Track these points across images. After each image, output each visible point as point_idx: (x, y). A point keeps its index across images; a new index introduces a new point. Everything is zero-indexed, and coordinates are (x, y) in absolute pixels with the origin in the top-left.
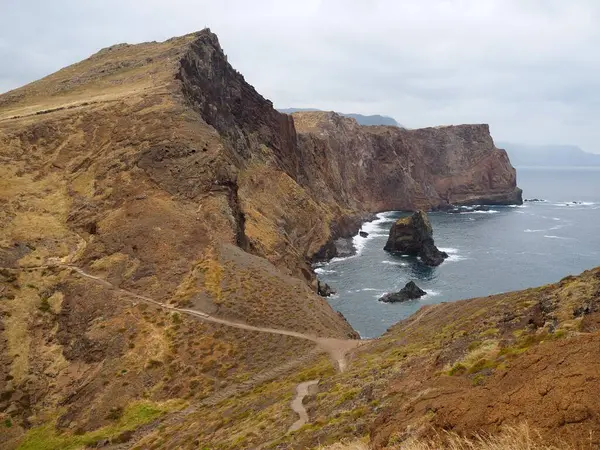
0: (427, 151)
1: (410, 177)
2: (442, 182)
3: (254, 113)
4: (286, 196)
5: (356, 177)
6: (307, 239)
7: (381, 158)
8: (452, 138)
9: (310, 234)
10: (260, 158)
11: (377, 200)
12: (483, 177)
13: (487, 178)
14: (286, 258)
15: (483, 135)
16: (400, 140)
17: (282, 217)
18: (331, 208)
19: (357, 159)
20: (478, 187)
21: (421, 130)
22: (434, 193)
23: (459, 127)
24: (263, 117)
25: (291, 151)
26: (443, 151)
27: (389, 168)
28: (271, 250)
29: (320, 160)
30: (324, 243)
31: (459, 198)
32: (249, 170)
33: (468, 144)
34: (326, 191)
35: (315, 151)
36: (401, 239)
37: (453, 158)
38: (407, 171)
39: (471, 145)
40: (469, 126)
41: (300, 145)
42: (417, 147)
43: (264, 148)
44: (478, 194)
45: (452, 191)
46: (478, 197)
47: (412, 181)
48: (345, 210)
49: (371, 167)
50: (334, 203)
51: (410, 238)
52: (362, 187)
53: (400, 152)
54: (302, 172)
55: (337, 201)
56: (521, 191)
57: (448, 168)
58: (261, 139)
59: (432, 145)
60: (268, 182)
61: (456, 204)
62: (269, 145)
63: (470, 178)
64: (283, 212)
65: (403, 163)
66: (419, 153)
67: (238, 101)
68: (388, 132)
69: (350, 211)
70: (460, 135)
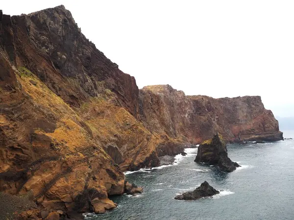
0: (226, 110)
1: (216, 124)
2: (235, 128)
3: (102, 69)
4: (121, 123)
5: (183, 123)
6: (134, 152)
7: (198, 113)
8: (240, 103)
9: (137, 149)
10: (104, 97)
11: (197, 137)
12: (259, 126)
13: (262, 125)
14: (91, 159)
15: (258, 102)
16: (209, 103)
17: (115, 136)
18: (161, 136)
19: (185, 113)
20: (257, 131)
21: (222, 99)
22: (230, 134)
23: (244, 97)
24: (110, 73)
25: (133, 98)
26: (235, 111)
27: (203, 118)
28: (73, 151)
29: (155, 107)
30: (148, 155)
31: (246, 137)
32: (94, 103)
33: (250, 107)
34: (159, 125)
35: (152, 101)
36: (205, 154)
37: (242, 114)
38: (214, 120)
39: (251, 107)
40: (249, 97)
41: (141, 96)
42: (220, 108)
43: (109, 91)
44: (256, 135)
45: (242, 133)
46: (257, 136)
47: (218, 126)
48: (172, 139)
49: (192, 117)
50: (164, 133)
51: (211, 153)
52: (187, 129)
53: (209, 110)
54: (142, 113)
55: (167, 133)
56: (282, 133)
57: (239, 120)
58: (107, 86)
59: (229, 107)
60: (109, 112)
61: (245, 140)
62: (113, 90)
63: (252, 126)
64: (116, 132)
65: (211, 116)
66: (221, 112)
67: (88, 58)
68: (202, 99)
69: (176, 140)
70: (244, 101)
